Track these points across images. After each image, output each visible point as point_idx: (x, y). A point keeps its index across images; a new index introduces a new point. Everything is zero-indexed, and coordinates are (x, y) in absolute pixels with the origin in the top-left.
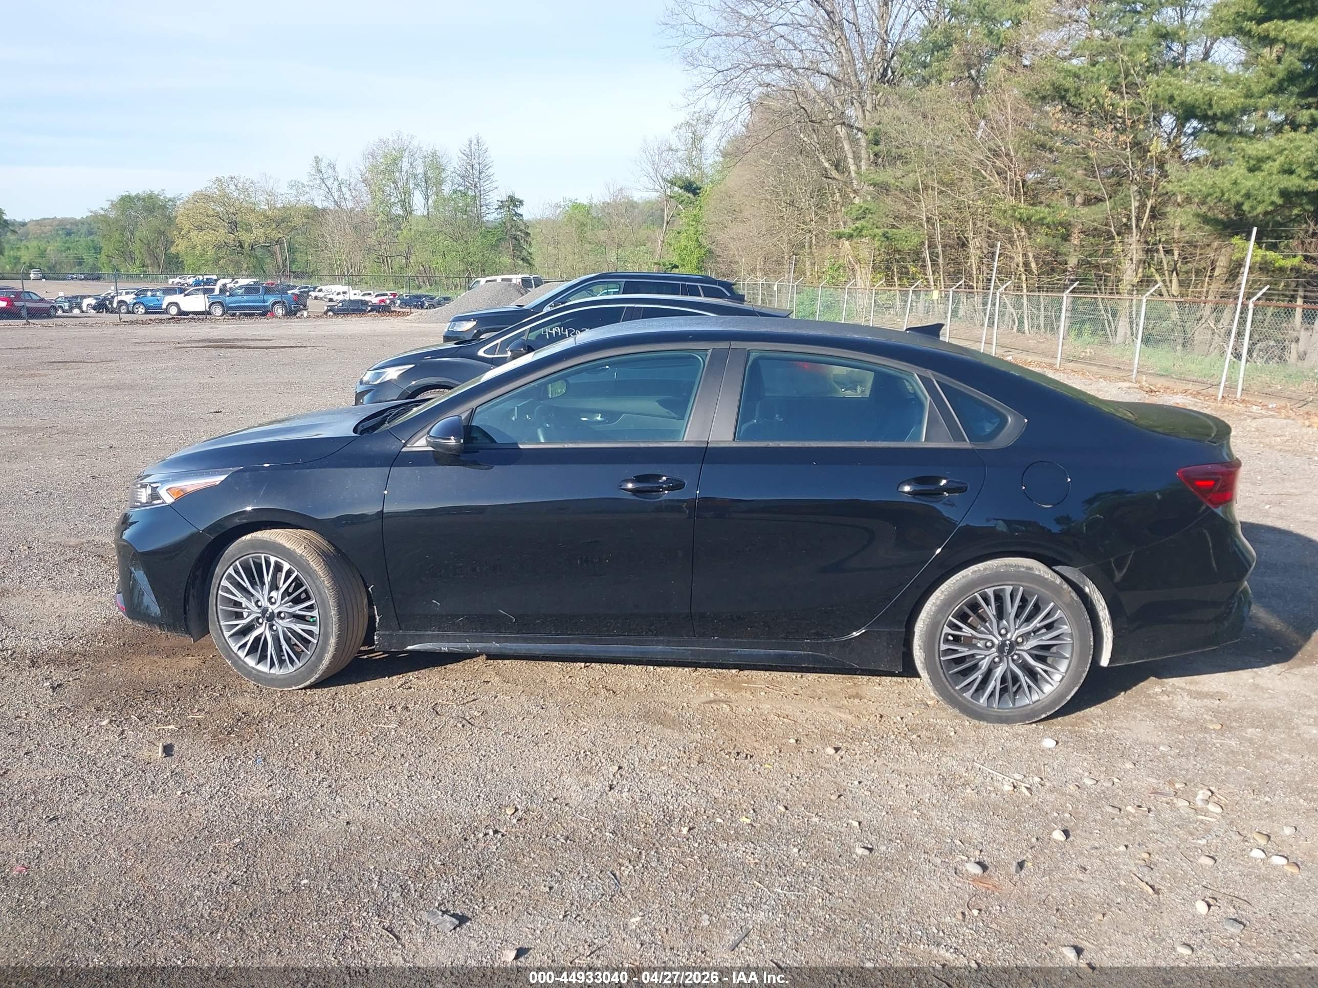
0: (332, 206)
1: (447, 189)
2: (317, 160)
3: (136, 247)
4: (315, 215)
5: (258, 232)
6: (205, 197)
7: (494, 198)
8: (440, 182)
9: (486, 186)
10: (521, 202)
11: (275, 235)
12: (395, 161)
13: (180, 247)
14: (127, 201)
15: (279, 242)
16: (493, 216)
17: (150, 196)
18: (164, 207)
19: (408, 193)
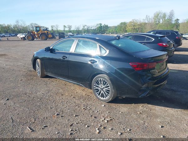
0: (148, 22)
1: (166, 18)
2: (147, 16)
3: (122, 29)
4: (145, 24)
5: (137, 27)
6: (131, 22)
7: (174, 19)
8: (165, 17)
9: (173, 17)
10: (179, 20)
11: (139, 27)
12: (158, 15)
13: (127, 29)
14: (122, 23)
15: (140, 28)
16: (173, 22)
17: (125, 22)
18: (126, 24)
19: (160, 19)
